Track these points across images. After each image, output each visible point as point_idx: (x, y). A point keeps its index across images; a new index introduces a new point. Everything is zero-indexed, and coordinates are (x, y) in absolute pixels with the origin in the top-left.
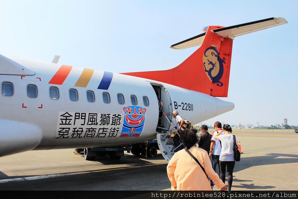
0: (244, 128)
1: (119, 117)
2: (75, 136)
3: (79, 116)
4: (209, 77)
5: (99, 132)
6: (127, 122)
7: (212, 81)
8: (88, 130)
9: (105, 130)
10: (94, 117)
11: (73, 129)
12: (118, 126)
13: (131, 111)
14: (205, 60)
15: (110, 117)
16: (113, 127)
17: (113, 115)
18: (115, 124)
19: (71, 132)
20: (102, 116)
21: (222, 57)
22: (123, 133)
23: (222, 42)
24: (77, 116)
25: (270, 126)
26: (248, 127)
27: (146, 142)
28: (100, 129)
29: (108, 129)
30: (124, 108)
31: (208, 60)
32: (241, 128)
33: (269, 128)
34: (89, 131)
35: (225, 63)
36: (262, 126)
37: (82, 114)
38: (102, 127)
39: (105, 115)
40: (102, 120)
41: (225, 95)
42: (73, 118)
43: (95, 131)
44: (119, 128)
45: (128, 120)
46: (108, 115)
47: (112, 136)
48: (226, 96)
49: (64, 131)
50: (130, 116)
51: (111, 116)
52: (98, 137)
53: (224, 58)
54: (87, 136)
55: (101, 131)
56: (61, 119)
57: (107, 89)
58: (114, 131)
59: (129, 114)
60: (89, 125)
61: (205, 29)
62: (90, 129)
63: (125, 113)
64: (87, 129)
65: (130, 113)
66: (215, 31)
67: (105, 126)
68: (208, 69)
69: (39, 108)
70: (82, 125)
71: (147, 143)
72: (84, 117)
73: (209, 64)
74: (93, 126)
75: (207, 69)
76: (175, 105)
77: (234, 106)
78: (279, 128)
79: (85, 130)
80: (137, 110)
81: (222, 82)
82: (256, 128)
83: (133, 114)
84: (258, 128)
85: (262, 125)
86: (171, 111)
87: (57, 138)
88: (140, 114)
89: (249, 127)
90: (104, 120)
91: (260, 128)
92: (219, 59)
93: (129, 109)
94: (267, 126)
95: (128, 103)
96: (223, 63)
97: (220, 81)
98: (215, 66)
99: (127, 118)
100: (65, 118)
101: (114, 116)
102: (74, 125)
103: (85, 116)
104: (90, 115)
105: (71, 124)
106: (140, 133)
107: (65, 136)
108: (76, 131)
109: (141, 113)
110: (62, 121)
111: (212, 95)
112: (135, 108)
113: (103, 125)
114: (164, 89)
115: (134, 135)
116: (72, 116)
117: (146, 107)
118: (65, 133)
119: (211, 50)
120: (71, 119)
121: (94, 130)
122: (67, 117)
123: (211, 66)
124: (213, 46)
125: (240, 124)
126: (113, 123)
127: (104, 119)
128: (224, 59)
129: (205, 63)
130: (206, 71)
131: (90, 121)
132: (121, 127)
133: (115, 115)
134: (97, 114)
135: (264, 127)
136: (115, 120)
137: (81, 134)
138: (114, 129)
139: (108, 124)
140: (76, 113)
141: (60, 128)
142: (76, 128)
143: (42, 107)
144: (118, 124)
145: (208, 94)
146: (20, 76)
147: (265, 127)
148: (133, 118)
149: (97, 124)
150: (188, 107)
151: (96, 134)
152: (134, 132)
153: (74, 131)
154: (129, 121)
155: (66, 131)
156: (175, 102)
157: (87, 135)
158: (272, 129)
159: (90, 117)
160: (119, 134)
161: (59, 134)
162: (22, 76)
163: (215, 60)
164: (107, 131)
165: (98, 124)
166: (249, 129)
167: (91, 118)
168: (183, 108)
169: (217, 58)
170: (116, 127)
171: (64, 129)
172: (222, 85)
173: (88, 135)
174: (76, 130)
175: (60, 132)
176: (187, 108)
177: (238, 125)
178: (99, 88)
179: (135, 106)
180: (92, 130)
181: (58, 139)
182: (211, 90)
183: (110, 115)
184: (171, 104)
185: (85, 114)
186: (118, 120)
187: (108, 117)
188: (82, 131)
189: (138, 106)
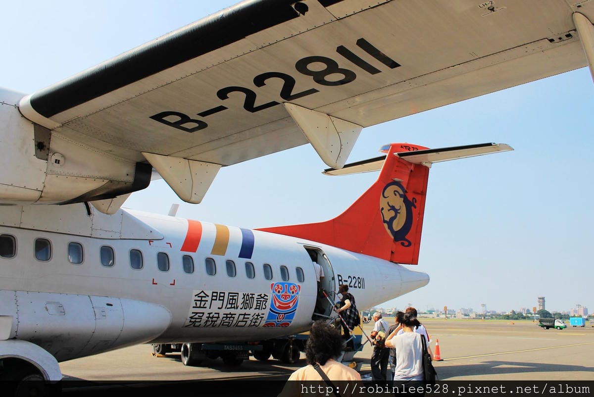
0: (455, 317)
1: (266, 297)
2: (209, 323)
3: (216, 296)
4: (389, 231)
5: (238, 319)
6: (275, 304)
7: (393, 238)
8: (225, 316)
9: (246, 316)
10: (234, 298)
11: (208, 314)
12: (263, 311)
13: (281, 289)
14: (383, 203)
15: (254, 298)
16: (257, 311)
17: (258, 296)
18: (259, 308)
19: (204, 318)
20: (244, 296)
21: (410, 197)
22: (268, 321)
23: (411, 171)
24: (215, 296)
25: (508, 313)
26: (462, 314)
27: (291, 336)
28: (240, 315)
29: (249, 315)
30: (272, 285)
31: (388, 203)
32: (447, 315)
33: (508, 317)
34: (227, 317)
35: (415, 207)
36: (493, 312)
37: (220, 293)
38: (243, 311)
39: (248, 295)
40: (244, 302)
41: (415, 261)
42: (209, 299)
43: (234, 318)
44: (264, 314)
45: (277, 302)
46: (252, 294)
47: (254, 325)
48: (416, 264)
49: (196, 316)
50: (279, 296)
51: (256, 296)
52: (237, 326)
53: (414, 198)
54: (223, 325)
55: (241, 317)
56: (195, 300)
57: (250, 257)
58: (257, 319)
59: (279, 294)
60: (228, 308)
61: (385, 149)
62: (229, 314)
63: (274, 292)
64: (224, 314)
65: (279, 292)
66: (400, 155)
67: (247, 311)
68: (387, 219)
69: (171, 284)
70: (219, 308)
71: (292, 338)
72: (222, 298)
73: (390, 210)
74: (232, 311)
75: (385, 219)
76: (339, 280)
77: (429, 279)
78: (528, 318)
79: (221, 316)
80: (288, 289)
81: (409, 240)
82: (479, 317)
83: (283, 294)
84: (485, 316)
85: (493, 310)
86: (333, 290)
87: (186, 326)
88: (291, 294)
89: (466, 315)
90: (247, 302)
91: (489, 316)
92: (406, 201)
93: (278, 286)
94: (503, 313)
95: (277, 277)
96: (413, 207)
97: (406, 237)
98: (399, 213)
99: (275, 300)
100: (200, 299)
101: (260, 297)
102: (210, 308)
103: (224, 297)
104: (230, 295)
105: (206, 308)
106: (290, 322)
107: (197, 324)
108: (210, 317)
109: (293, 293)
110: (196, 303)
111: (392, 262)
112: (286, 286)
113: (245, 309)
114: (323, 255)
115: (282, 325)
116: (208, 296)
117: (300, 284)
118: (197, 320)
119: (393, 186)
120: (207, 301)
121: (233, 316)
122: (202, 297)
123: (392, 213)
124: (396, 179)
125: (446, 308)
126: (257, 307)
127: (246, 300)
128: (414, 200)
129: (383, 209)
130: (385, 221)
131: (230, 304)
132: (266, 312)
133: (260, 295)
134: (238, 294)
135: (497, 315)
136: (260, 302)
137: (216, 321)
138: (258, 315)
139: (251, 308)
140: (213, 292)
141: (193, 313)
142: (212, 313)
143: (174, 284)
144: (264, 309)
145: (386, 259)
146: (148, 241)
147: (500, 315)
148: (283, 299)
149: (237, 308)
150: (357, 282)
151: (235, 322)
152: (282, 320)
153: (208, 317)
154: (278, 304)
155: (199, 316)
156: (339, 276)
157: (224, 322)
158: (513, 318)
159: (230, 297)
160: (263, 323)
161: (190, 321)
162: (150, 241)
163: (399, 203)
164: (248, 318)
165: (239, 308)
166: (466, 319)
167: (230, 299)
168: (351, 285)
169: (402, 199)
170: (260, 312)
171: (197, 313)
172: (410, 244)
173: (225, 324)
174: (211, 315)
175: (191, 318)
176: (356, 285)
177: (442, 309)
178: (241, 256)
179: (285, 282)
180: (230, 316)
181: (186, 328)
182: (392, 252)
183: (254, 294)
184: (333, 279)
185: (224, 293)
186: (264, 302)
187: (252, 297)
188: (218, 317)
189: (290, 281)
